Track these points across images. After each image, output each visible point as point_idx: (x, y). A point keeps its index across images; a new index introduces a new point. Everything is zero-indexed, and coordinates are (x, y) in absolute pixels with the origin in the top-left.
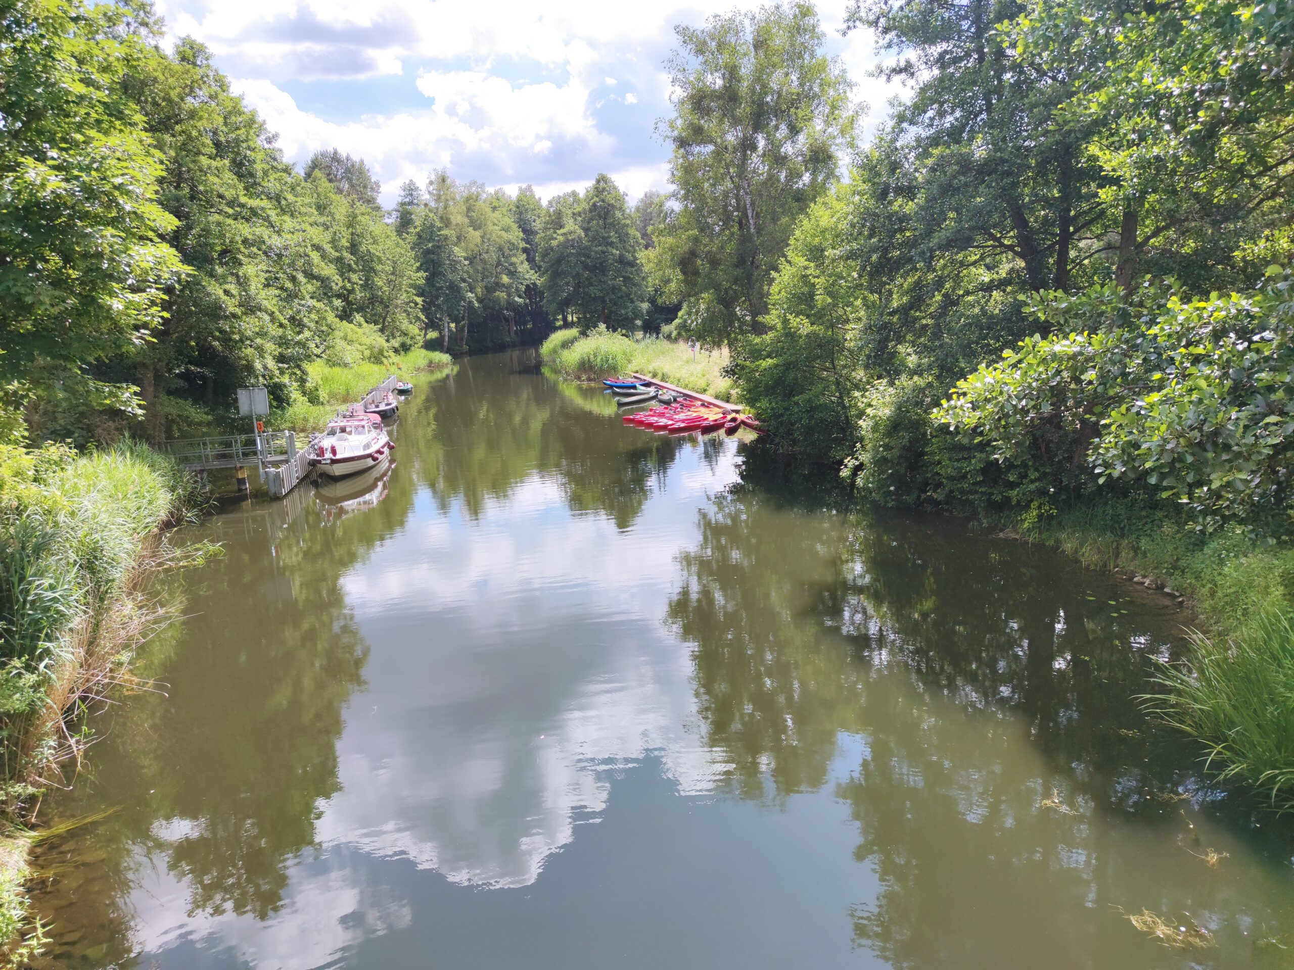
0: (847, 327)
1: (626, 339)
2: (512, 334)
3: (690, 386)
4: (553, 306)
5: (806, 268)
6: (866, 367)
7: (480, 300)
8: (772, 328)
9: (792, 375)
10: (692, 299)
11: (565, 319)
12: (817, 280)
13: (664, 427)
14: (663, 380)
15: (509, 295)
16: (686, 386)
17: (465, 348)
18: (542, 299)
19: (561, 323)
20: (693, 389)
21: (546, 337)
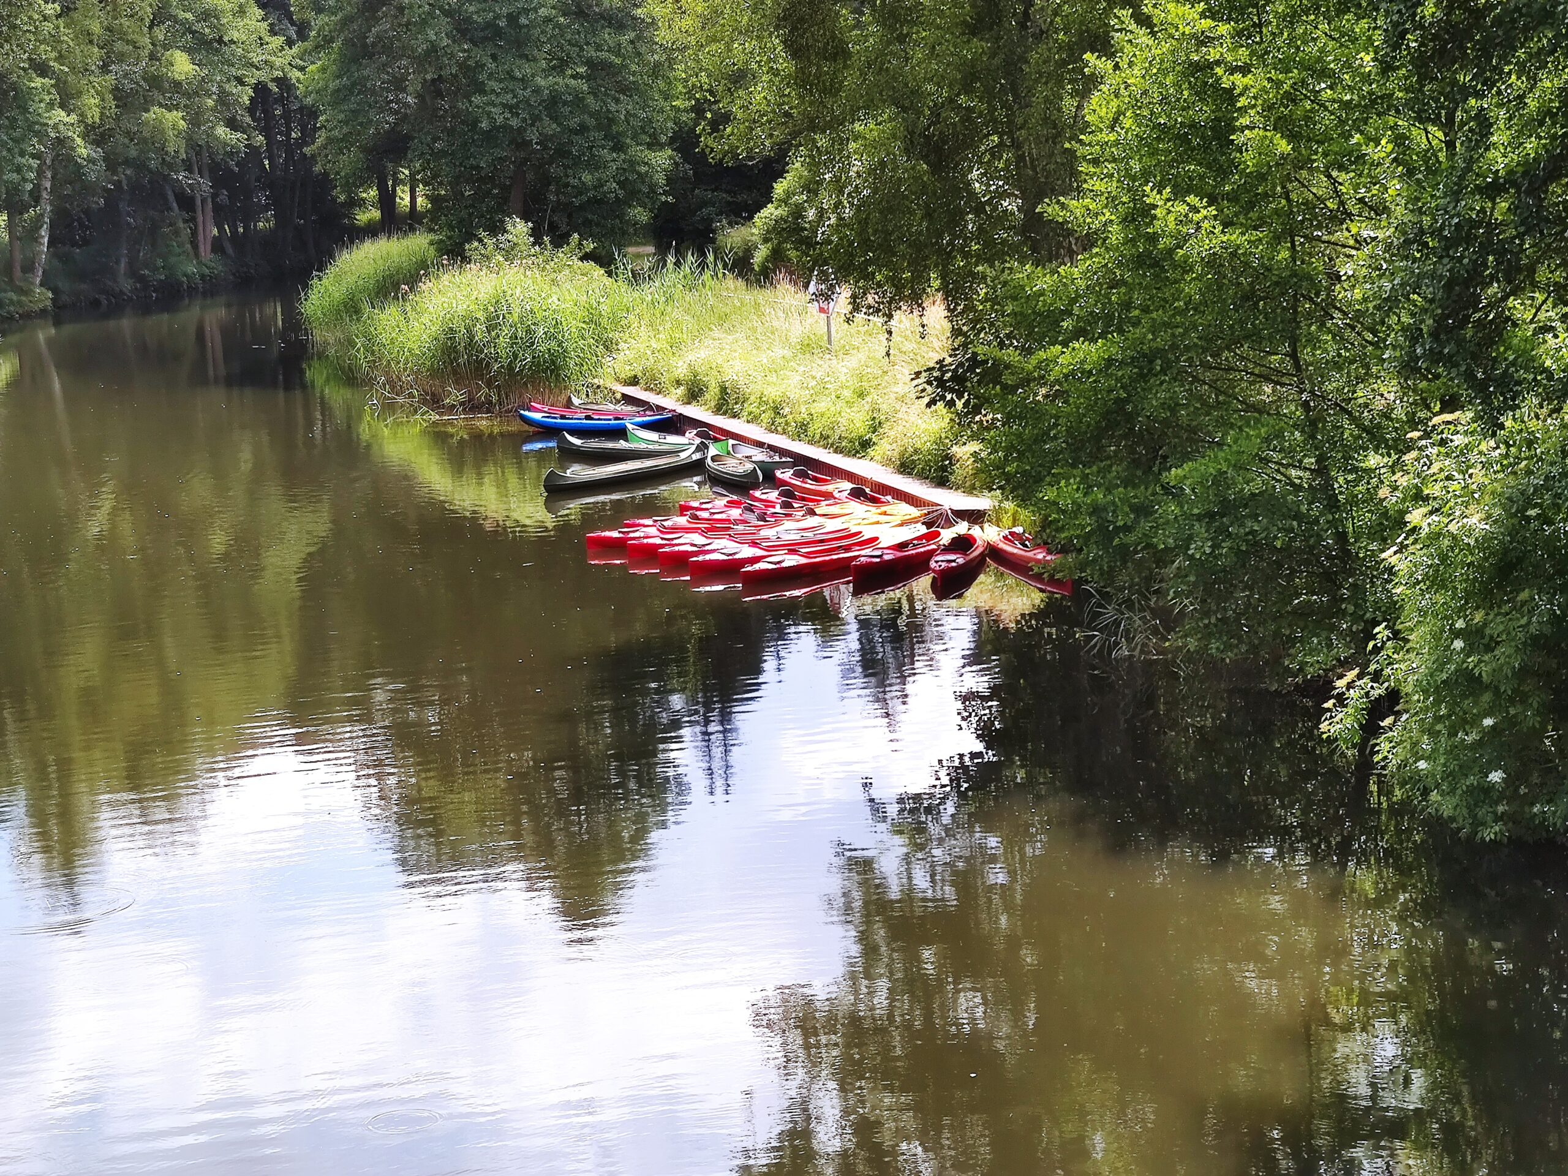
0: (1340, 236)
1: (598, 272)
2: (205, 250)
3: (816, 428)
4: (348, 161)
5: (1203, 40)
6: (1408, 368)
7: (96, 135)
8: (1088, 242)
9: (1156, 397)
10: (822, 141)
11: (387, 201)
12: (1239, 80)
13: (729, 569)
14: (722, 407)
15: (195, 120)
16: (802, 431)
17: (42, 296)
18: (308, 136)
19: (375, 214)
20: (824, 440)
21: (321, 260)
